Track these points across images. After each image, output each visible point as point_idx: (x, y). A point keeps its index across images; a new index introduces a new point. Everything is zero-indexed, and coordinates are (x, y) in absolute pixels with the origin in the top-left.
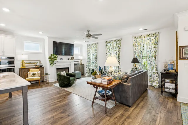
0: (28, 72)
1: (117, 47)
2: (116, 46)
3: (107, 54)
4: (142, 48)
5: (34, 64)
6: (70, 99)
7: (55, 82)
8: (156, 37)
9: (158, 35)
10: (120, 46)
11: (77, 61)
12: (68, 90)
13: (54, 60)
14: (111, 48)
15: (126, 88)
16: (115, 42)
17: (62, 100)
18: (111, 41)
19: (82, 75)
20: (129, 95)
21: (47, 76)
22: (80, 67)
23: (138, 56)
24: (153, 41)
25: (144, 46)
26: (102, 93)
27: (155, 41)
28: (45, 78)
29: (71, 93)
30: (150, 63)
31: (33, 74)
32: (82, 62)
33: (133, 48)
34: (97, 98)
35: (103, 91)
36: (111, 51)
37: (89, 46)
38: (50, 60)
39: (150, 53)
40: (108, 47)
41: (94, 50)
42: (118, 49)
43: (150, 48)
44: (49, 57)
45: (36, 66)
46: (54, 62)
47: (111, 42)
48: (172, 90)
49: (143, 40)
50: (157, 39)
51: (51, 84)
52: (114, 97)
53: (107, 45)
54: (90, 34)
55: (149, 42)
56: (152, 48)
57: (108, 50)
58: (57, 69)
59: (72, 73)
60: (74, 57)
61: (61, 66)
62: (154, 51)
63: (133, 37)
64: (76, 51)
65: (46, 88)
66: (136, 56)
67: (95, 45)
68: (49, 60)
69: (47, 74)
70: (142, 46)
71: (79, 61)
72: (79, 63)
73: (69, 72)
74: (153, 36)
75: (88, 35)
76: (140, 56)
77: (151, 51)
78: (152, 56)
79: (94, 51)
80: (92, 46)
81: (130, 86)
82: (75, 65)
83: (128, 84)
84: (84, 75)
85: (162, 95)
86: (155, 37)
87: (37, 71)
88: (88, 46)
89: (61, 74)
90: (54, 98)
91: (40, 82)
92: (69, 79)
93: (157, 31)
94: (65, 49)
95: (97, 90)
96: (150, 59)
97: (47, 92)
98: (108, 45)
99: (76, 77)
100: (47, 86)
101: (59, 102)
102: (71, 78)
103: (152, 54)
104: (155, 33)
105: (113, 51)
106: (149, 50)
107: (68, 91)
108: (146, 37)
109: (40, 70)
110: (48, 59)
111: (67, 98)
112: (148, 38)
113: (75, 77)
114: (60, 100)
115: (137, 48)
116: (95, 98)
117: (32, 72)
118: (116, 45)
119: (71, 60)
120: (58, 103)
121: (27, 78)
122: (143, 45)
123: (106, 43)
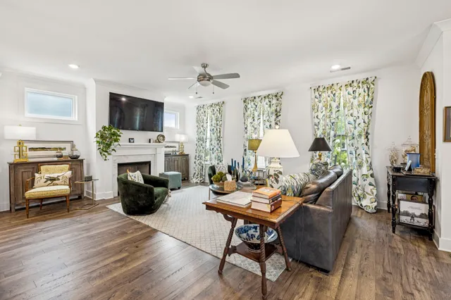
0: (36, 174)
1: (272, 113)
2: (269, 109)
3: (246, 128)
4: (334, 116)
5: (54, 153)
6: (153, 252)
7: (112, 201)
8: (368, 89)
9: (373, 85)
10: (278, 110)
11: (171, 147)
12: (147, 223)
13: (111, 142)
14: (256, 114)
15: (316, 218)
16: (267, 100)
17: (127, 256)
18: (257, 98)
19: (185, 179)
20: (327, 240)
21: (91, 183)
22: (179, 161)
23: (324, 133)
24: (361, 99)
25: (338, 111)
26: (248, 234)
27: (366, 98)
28: (85, 189)
29: (155, 231)
30: (354, 152)
31: (51, 180)
32: (185, 149)
33: (312, 114)
34: (234, 250)
35: (250, 228)
36: (256, 122)
37: (202, 110)
38: (101, 140)
39: (355, 128)
40: (249, 112)
41: (214, 119)
42: (274, 117)
43: (354, 115)
44: (97, 134)
45: (61, 156)
46: (112, 147)
47: (257, 100)
48: (419, 219)
49: (337, 95)
50: (370, 94)
51: (102, 205)
52: (281, 245)
53: (246, 108)
54: (209, 75)
55: (352, 100)
56: (360, 115)
57: (250, 120)
58: (120, 165)
59: (158, 176)
60: (163, 136)
61: (130, 157)
62: (364, 122)
63: (313, 89)
64: (169, 121)
65: (86, 217)
66: (319, 134)
67: (218, 107)
68: (97, 142)
69: (90, 179)
70: (334, 110)
71: (177, 145)
72: (175, 151)
73: (150, 173)
74: (360, 85)
75: (205, 77)
76: (329, 134)
77: (357, 123)
78: (360, 136)
79: (214, 122)
80: (209, 111)
81: (330, 213)
82: (167, 155)
83: (323, 208)
84: (188, 180)
85: (394, 232)
86: (366, 89)
87: (62, 170)
88: (199, 108)
89: (129, 179)
90: (106, 249)
91: (71, 200)
92: (151, 192)
93: (370, 75)
94: (141, 116)
95: (233, 226)
96: (355, 141)
97: (88, 230)
98: (249, 106)
99: (170, 186)
100: (90, 211)
101: (119, 264)
102: (157, 190)
103: (359, 129)
104: (367, 79)
105: (261, 123)
106: (351, 119)
107: (148, 227)
108: (343, 88)
109: (70, 169)
110: (95, 139)
111: (144, 248)
112: (350, 90)
113: (167, 187)
114: (124, 255)
115: (322, 115)
116: (229, 250)
117: (46, 172)
118: (270, 106)
119: (156, 142)
120: (116, 269)
121: (32, 191)
122: (338, 107)
123: (245, 102)
